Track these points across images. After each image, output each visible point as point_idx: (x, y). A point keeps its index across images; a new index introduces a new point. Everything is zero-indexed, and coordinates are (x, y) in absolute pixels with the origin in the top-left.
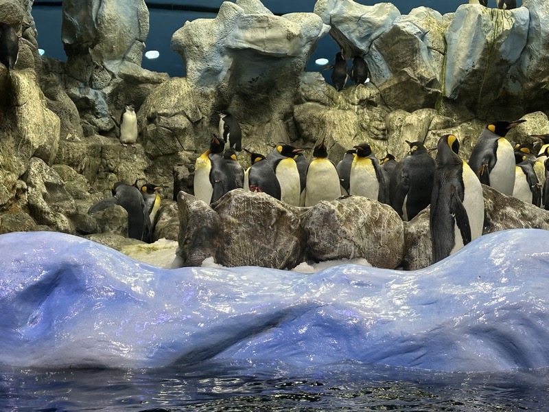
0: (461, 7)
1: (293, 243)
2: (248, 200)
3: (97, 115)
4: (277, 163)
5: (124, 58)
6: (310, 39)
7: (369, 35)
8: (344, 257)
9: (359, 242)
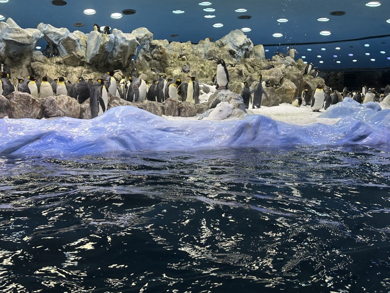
0: (92, 32)
1: (39, 111)
2: (21, 95)
4: (28, 82)
6: (36, 39)
7: (59, 39)
8: (59, 116)
9: (64, 111)
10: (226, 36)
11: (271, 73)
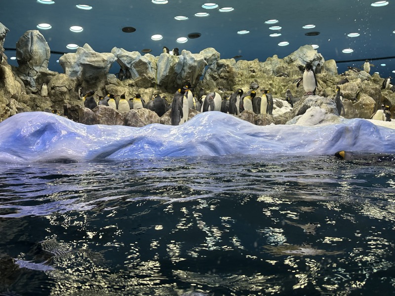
0: (162, 54)
2: (105, 108)
3: (31, 86)
5: (41, 66)
6: (110, 62)
7: (131, 62)
10: (295, 52)
11: (346, 88)
